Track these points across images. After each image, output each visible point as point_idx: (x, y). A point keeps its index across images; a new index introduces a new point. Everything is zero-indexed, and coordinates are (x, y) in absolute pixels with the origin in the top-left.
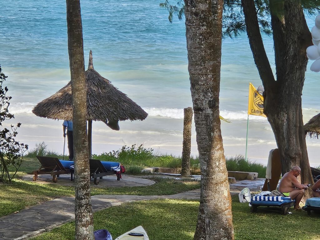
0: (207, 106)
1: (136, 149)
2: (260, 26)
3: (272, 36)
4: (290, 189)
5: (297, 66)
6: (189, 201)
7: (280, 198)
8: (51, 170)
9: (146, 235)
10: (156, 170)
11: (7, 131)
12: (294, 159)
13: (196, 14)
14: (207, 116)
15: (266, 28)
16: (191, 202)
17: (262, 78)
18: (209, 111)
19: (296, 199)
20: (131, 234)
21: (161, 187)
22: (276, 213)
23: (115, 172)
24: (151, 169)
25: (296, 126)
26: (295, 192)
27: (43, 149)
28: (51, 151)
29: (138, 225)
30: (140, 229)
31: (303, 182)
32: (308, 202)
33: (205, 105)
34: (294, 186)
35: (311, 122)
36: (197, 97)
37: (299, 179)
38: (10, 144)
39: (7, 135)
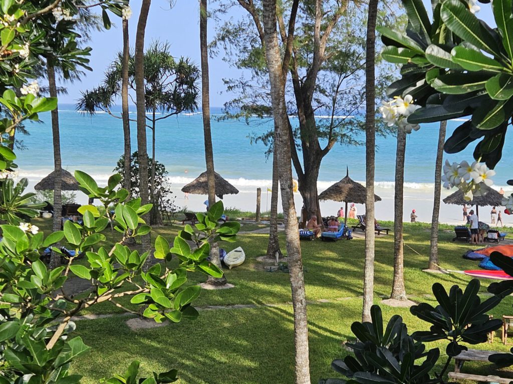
0: (287, 188)
1: (232, 209)
2: (296, 147)
3: (302, 151)
4: (312, 228)
5: (315, 167)
6: (262, 234)
7: (308, 232)
8: (191, 219)
9: (243, 251)
10: (243, 219)
11: (169, 200)
12: (313, 213)
13: (282, 141)
14: (287, 192)
15: (299, 147)
16: (263, 235)
17: (297, 173)
18: (288, 190)
19: (316, 233)
20: (236, 251)
21: (246, 227)
22: (306, 240)
23: (223, 220)
24: (240, 219)
25: (314, 197)
26: (315, 229)
27: (186, 209)
28: (190, 210)
29: (238, 246)
30: (240, 248)
31: (318, 224)
32: (322, 234)
33: (286, 187)
34: (314, 227)
35: (321, 194)
36: (282, 183)
37: (316, 223)
38: (171, 206)
39: (169, 202)
